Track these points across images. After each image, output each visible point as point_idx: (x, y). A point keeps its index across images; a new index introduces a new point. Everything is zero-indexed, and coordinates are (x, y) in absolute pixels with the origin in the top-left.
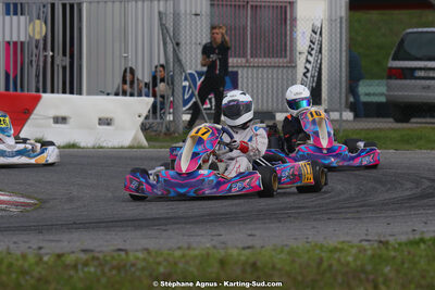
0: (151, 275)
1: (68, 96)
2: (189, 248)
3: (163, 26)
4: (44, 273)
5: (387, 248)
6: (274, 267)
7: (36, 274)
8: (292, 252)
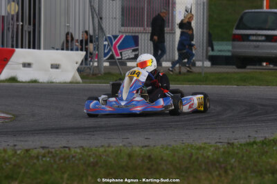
0: (85, 164)
1: (31, 50)
2: (109, 146)
3: (92, 7)
4: (18, 161)
5: (233, 148)
6: (162, 159)
7: (12, 162)
8: (173, 150)
